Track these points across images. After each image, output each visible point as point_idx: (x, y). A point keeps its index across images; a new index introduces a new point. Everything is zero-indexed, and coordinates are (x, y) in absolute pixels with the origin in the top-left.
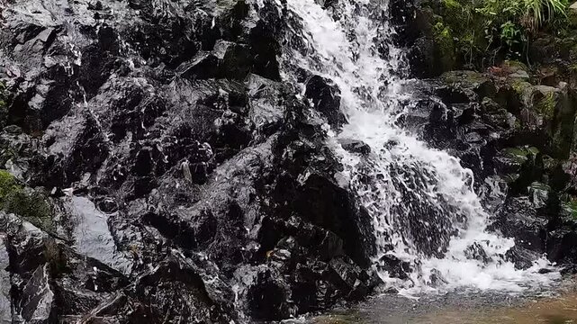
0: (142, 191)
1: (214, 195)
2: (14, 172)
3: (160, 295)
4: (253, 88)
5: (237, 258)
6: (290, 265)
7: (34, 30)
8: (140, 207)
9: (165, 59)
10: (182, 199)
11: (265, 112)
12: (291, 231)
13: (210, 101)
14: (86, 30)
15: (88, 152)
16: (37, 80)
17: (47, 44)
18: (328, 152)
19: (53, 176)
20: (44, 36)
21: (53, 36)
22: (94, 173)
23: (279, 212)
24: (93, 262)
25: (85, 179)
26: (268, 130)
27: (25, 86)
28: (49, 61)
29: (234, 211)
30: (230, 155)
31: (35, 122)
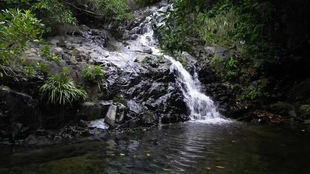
0: (145, 100)
1: (158, 102)
2: (122, 96)
3: (144, 117)
4: (169, 84)
5: (162, 112)
6: (171, 114)
7: (128, 73)
8: (144, 103)
9: (153, 79)
10: (152, 102)
11: (170, 88)
12: (173, 109)
13: (160, 86)
14: (138, 73)
15: (135, 94)
16: (128, 81)
17: (131, 75)
18: (183, 96)
19: (129, 97)
20: (130, 74)
21: (132, 74)
22: (137, 97)
23: (170, 105)
24: (133, 111)
25: (135, 98)
26: (171, 91)
27: (126, 82)
28: (131, 78)
29: (162, 104)
30: (163, 95)
31: (127, 88)
